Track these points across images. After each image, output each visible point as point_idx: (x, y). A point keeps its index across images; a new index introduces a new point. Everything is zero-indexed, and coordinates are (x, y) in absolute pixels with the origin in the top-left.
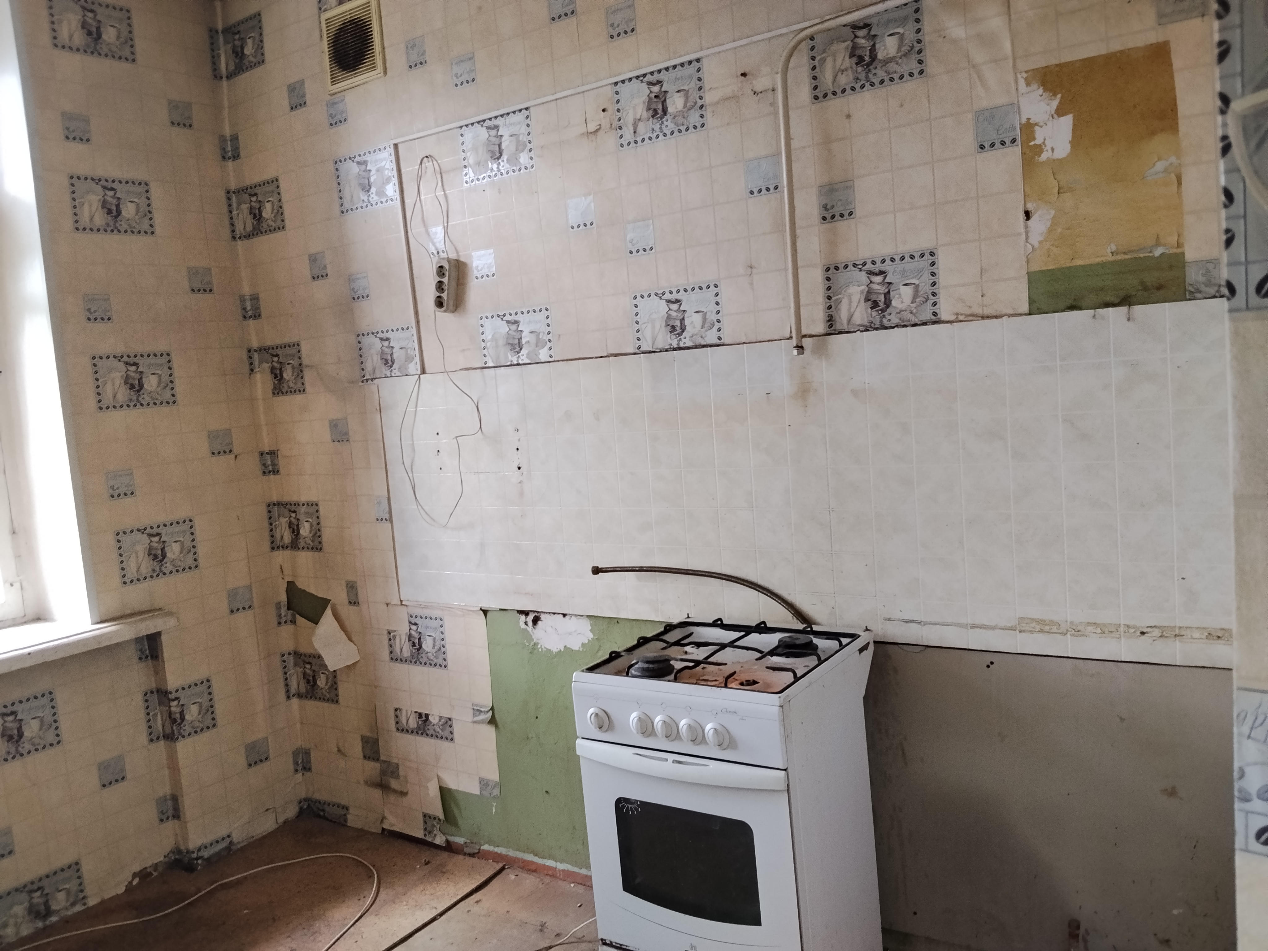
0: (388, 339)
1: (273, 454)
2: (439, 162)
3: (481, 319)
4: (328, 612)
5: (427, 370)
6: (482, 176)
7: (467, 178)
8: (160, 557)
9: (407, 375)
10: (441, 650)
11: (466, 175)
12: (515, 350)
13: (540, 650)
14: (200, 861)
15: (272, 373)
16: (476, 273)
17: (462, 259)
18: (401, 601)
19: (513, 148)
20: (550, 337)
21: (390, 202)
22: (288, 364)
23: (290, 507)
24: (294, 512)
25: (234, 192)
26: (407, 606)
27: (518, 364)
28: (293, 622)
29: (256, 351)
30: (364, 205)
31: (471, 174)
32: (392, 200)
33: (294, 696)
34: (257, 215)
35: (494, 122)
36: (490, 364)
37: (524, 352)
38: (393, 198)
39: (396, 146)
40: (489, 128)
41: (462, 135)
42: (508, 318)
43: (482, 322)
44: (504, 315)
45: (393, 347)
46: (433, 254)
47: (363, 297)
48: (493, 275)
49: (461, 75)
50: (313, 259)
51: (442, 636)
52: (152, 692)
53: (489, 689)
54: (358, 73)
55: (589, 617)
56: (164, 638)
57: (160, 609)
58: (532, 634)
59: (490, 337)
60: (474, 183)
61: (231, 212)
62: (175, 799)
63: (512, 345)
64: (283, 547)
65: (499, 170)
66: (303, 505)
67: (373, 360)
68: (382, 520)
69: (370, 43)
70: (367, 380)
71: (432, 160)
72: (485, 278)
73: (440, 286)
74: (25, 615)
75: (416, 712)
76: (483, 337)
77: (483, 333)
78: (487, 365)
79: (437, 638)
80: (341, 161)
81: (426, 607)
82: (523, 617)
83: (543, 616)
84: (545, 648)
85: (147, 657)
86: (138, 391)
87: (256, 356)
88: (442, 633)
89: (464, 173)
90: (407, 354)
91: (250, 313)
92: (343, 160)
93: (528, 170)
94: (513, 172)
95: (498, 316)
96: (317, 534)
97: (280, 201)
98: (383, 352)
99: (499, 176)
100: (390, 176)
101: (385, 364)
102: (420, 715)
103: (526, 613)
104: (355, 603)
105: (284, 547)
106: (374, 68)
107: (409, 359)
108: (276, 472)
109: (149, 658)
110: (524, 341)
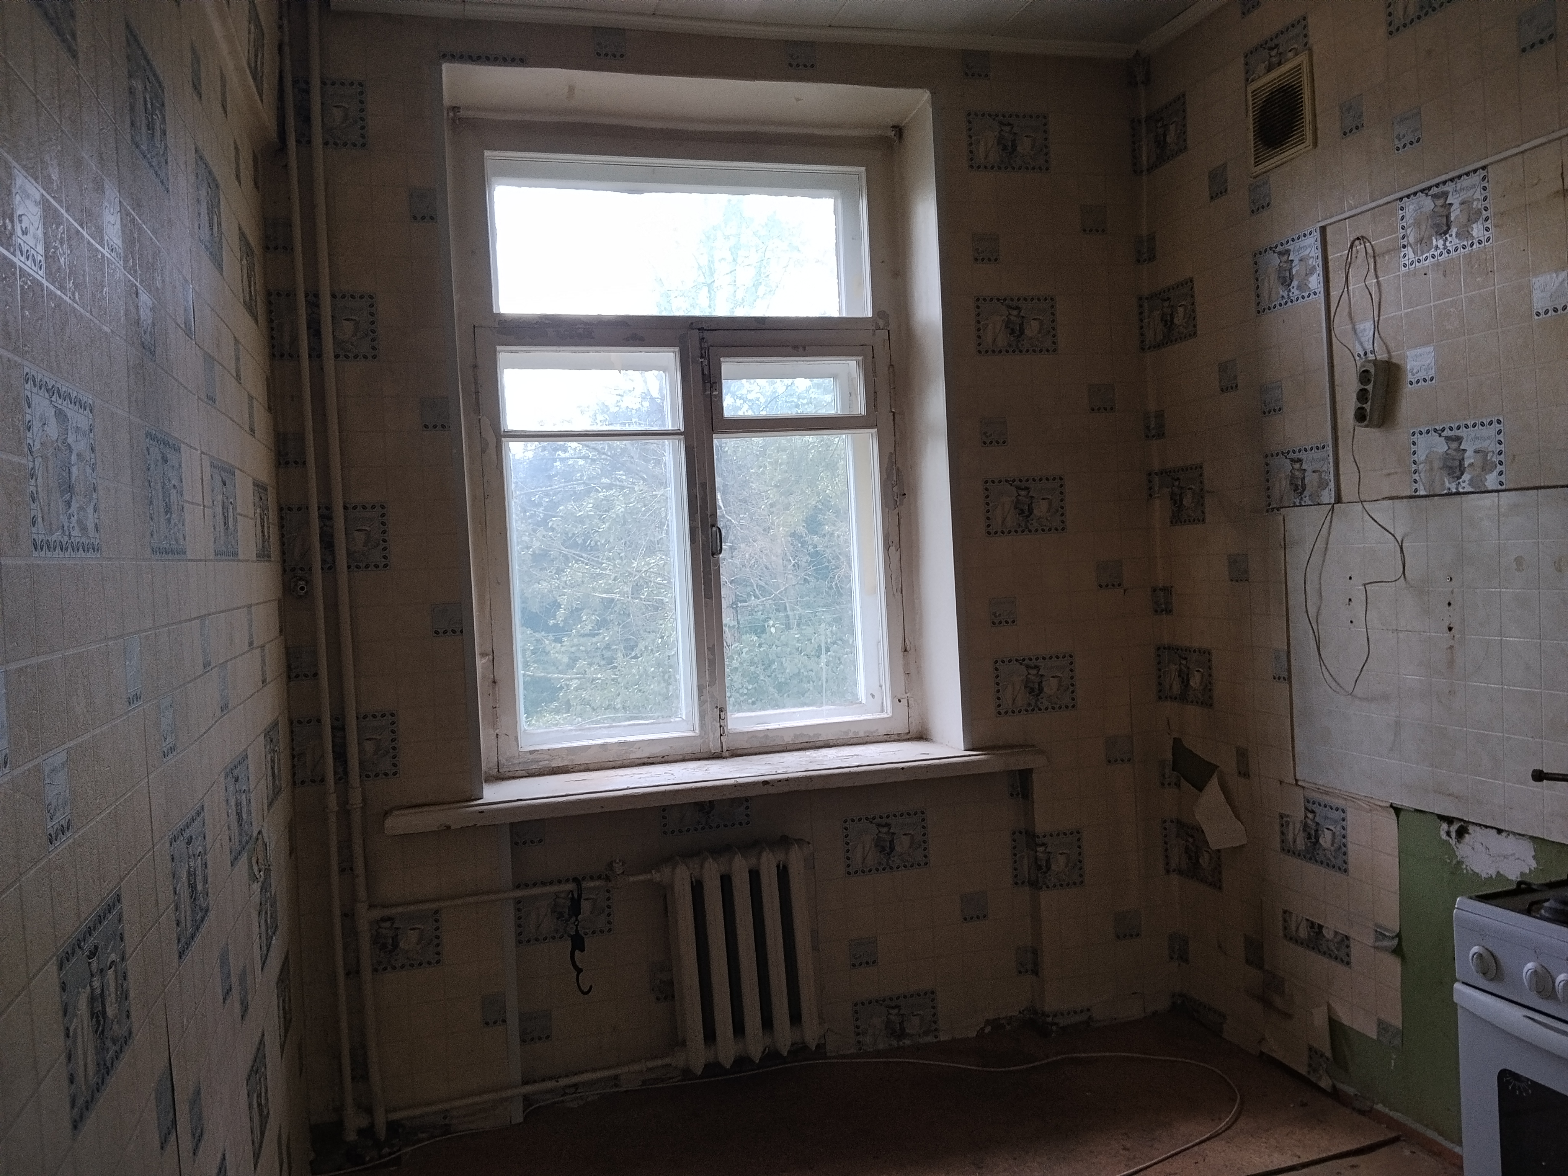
0: (1300, 461)
1: (1167, 590)
2: (1373, 243)
3: (1414, 434)
4: (1214, 780)
5: (1344, 500)
6: (1424, 256)
7: (1403, 261)
8: (1037, 691)
9: (1319, 504)
10: (1341, 849)
11: (1405, 256)
12: (1455, 475)
13: (1465, 871)
14: (1054, 1028)
15: (1171, 499)
16: (1410, 378)
17: (1394, 360)
18: (1297, 780)
19: (1463, 219)
20: (1502, 458)
21: (1312, 296)
22: (1189, 489)
23: (1180, 653)
24: (1186, 659)
25: (1147, 298)
26: (1304, 788)
27: (1458, 493)
28: (1178, 785)
29: (1156, 474)
30: (1283, 302)
31: (1411, 255)
32: (1315, 293)
33: (1174, 870)
34: (1168, 322)
35: (1442, 188)
36: (1422, 492)
37: (1466, 477)
38: (1316, 291)
39: (1323, 229)
40: (1434, 196)
41: (1402, 209)
42: (1447, 433)
43: (1414, 438)
44: (1443, 430)
45: (1305, 470)
46: (1359, 355)
47: (1275, 410)
48: (1432, 379)
49: (1404, 136)
50: (1223, 368)
51: (1343, 832)
52: (1021, 832)
53: (1397, 910)
54: (1283, 149)
55: (1533, 838)
56: (1035, 776)
57: (1033, 746)
58: (1455, 848)
59: (1423, 458)
60: (1414, 265)
61: (1141, 320)
62: (1035, 952)
63: (1451, 468)
64: (1171, 698)
65: (1445, 247)
66: (1195, 651)
67: (1281, 485)
68: (1279, 678)
69: (1299, 112)
70: (1273, 509)
71: (1364, 243)
72: (1422, 383)
73: (1362, 395)
74: (909, 732)
75: (1307, 920)
76: (1415, 457)
77: (1414, 453)
78: (1418, 493)
79: (1338, 833)
80: (1260, 253)
81: (1326, 793)
82: (1445, 826)
83: (1471, 828)
84: (1472, 870)
85: (1018, 794)
86: (1028, 517)
87: (1156, 480)
88: (1344, 828)
89: (1403, 254)
90: (1320, 477)
91: (1153, 432)
92: (1263, 250)
93: (1483, 244)
94: (1464, 248)
95: (1435, 431)
96: (1208, 687)
97: (1193, 304)
98: (1293, 477)
99: (1445, 254)
100: (1314, 266)
101: (1295, 491)
102: (1312, 925)
103: (1450, 820)
104: (1245, 775)
105: (1173, 698)
106: (1302, 141)
107: (1323, 484)
108: (1169, 612)
109: (1020, 796)
110: (1466, 464)
